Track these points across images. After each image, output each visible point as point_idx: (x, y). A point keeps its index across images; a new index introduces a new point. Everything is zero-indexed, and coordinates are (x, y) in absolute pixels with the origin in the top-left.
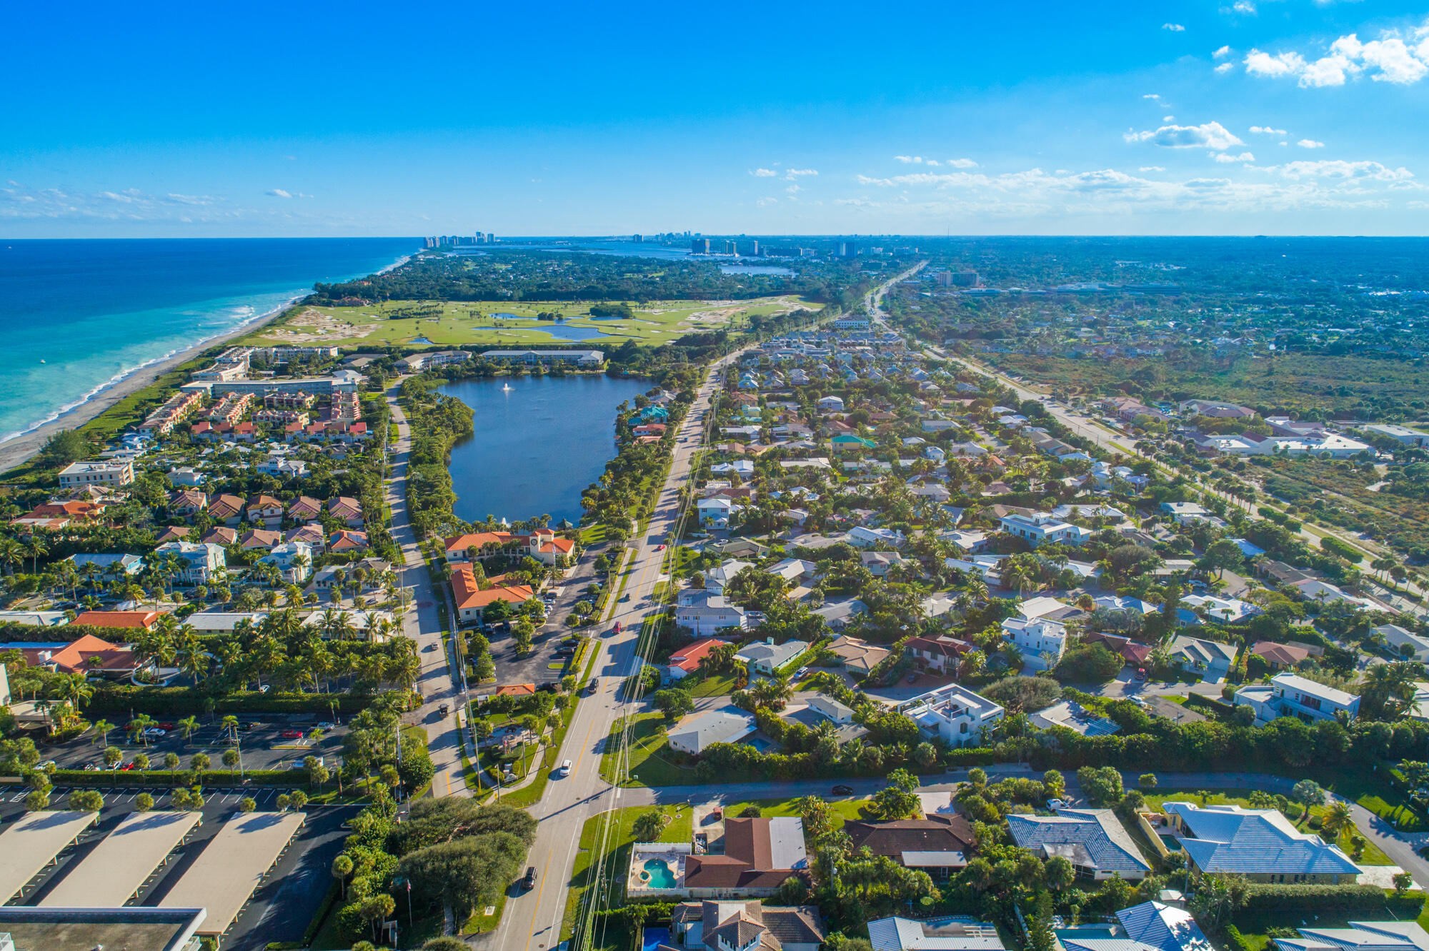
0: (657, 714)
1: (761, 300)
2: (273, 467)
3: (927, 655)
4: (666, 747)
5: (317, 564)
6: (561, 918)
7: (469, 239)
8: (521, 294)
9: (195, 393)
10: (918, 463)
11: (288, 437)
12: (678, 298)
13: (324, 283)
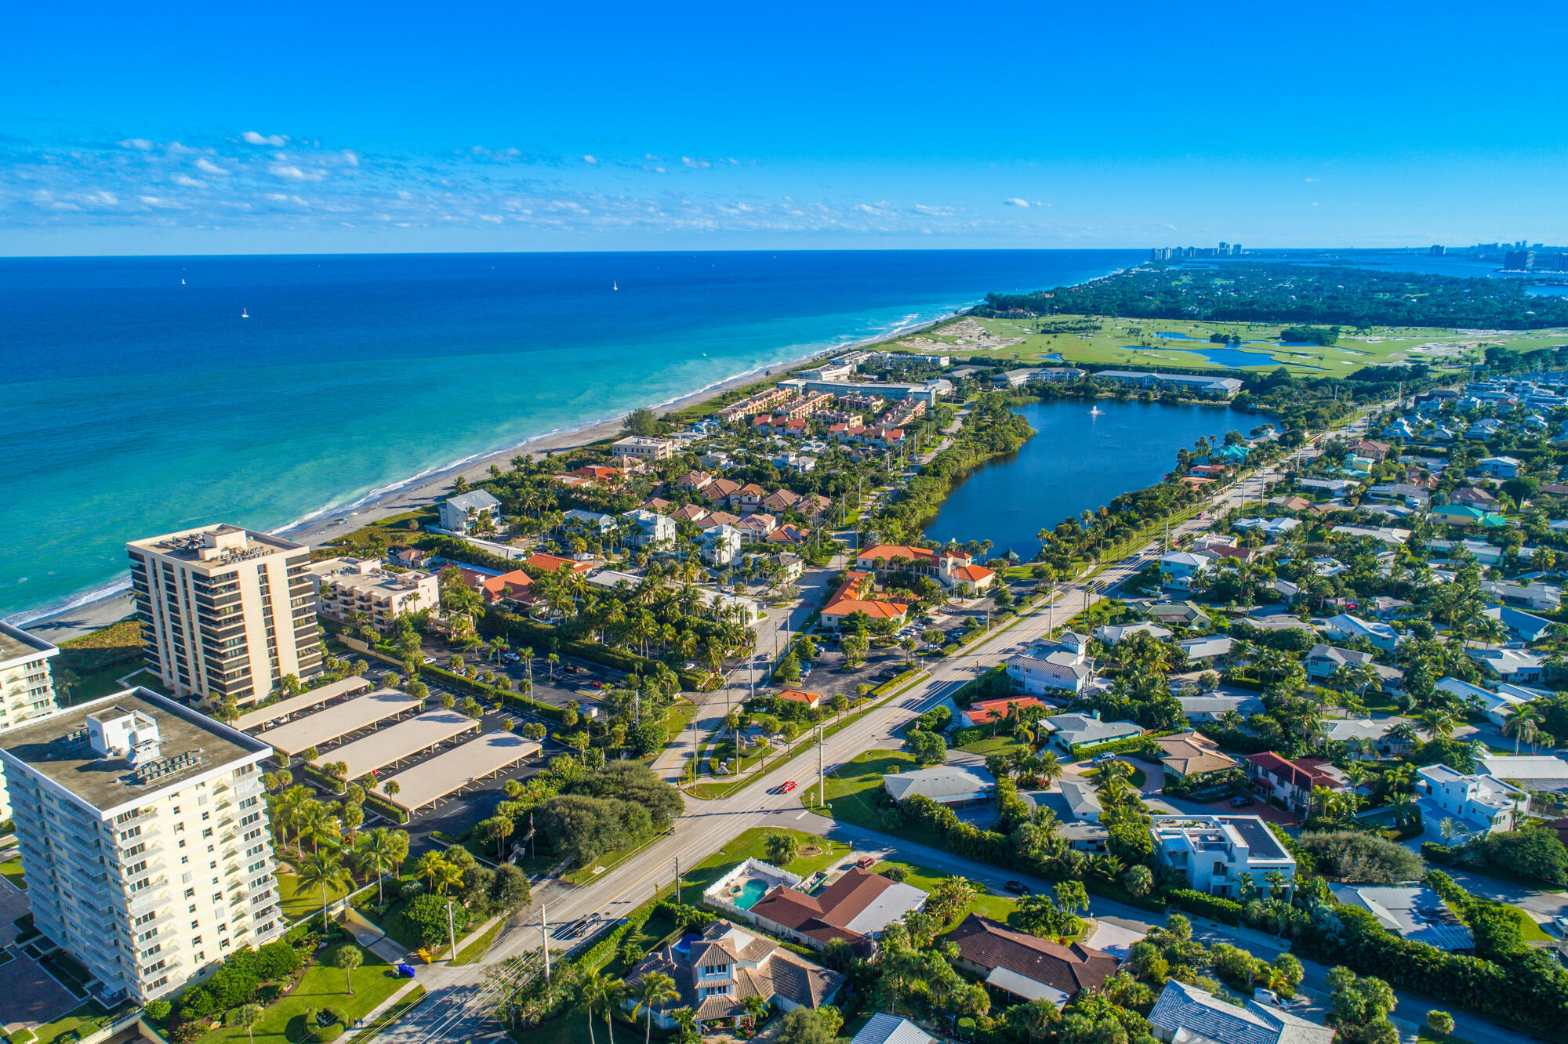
0: (910, 757)
1: (1548, 330)
2: (785, 460)
3: (1273, 778)
4: (882, 789)
5: (745, 549)
6: (646, 899)
7: (1210, 250)
8: (1209, 312)
9: (783, 389)
10: (1542, 554)
11: (829, 435)
12: (1421, 324)
13: (997, 293)
